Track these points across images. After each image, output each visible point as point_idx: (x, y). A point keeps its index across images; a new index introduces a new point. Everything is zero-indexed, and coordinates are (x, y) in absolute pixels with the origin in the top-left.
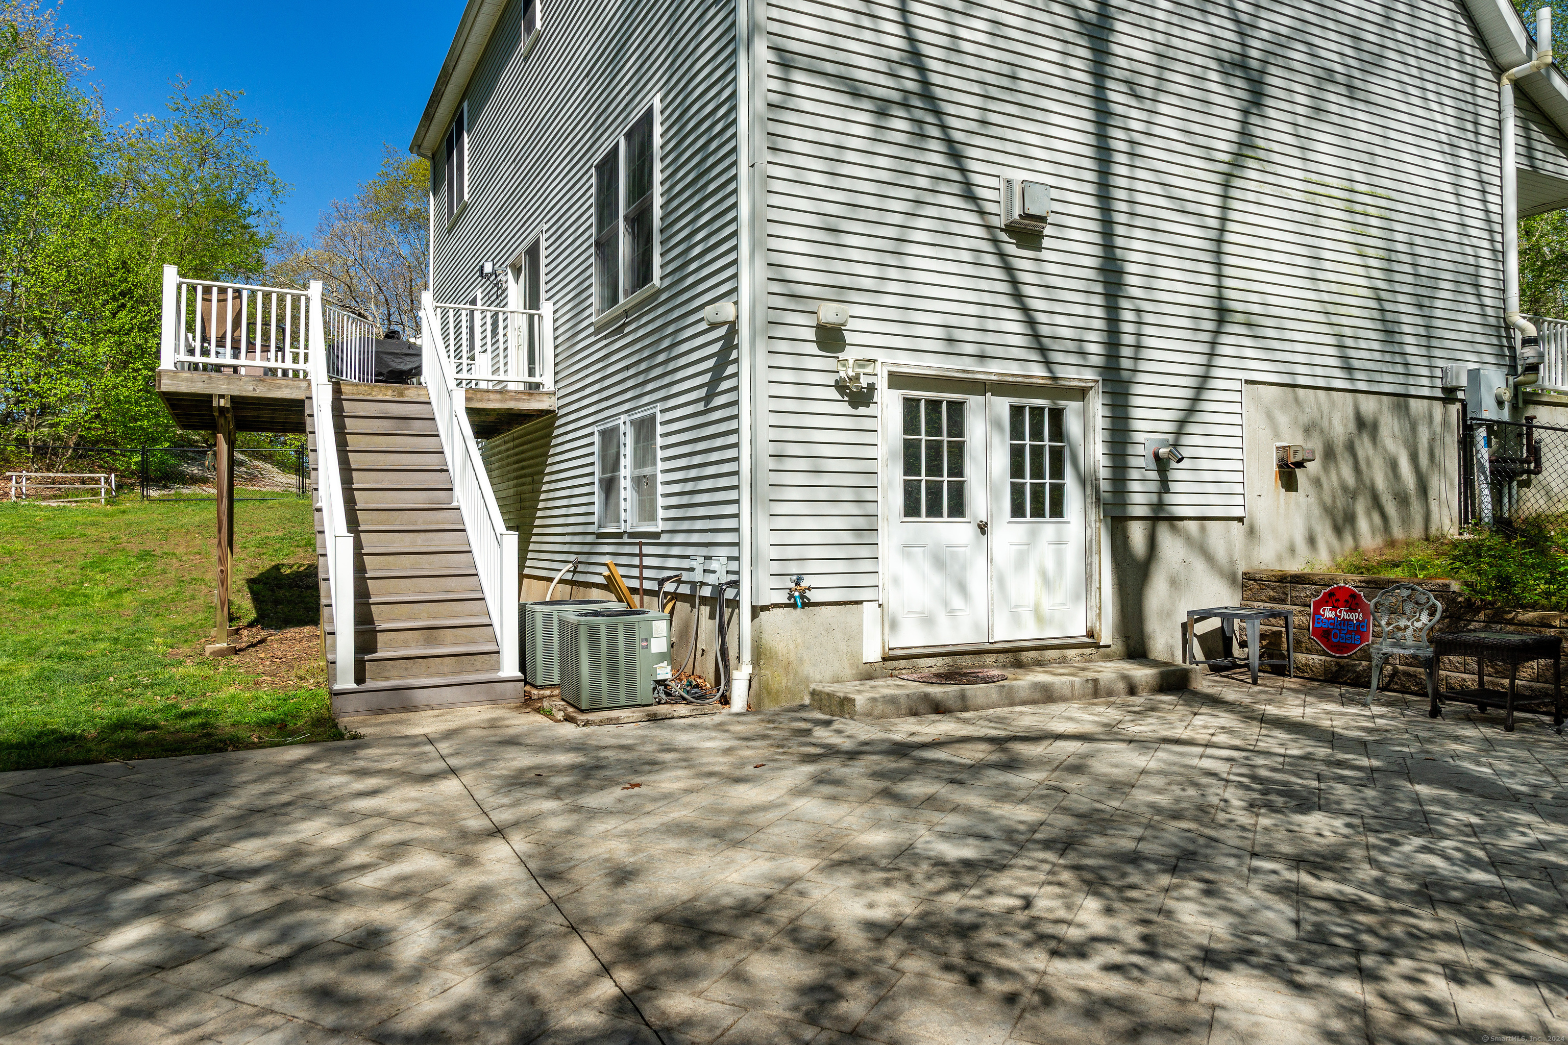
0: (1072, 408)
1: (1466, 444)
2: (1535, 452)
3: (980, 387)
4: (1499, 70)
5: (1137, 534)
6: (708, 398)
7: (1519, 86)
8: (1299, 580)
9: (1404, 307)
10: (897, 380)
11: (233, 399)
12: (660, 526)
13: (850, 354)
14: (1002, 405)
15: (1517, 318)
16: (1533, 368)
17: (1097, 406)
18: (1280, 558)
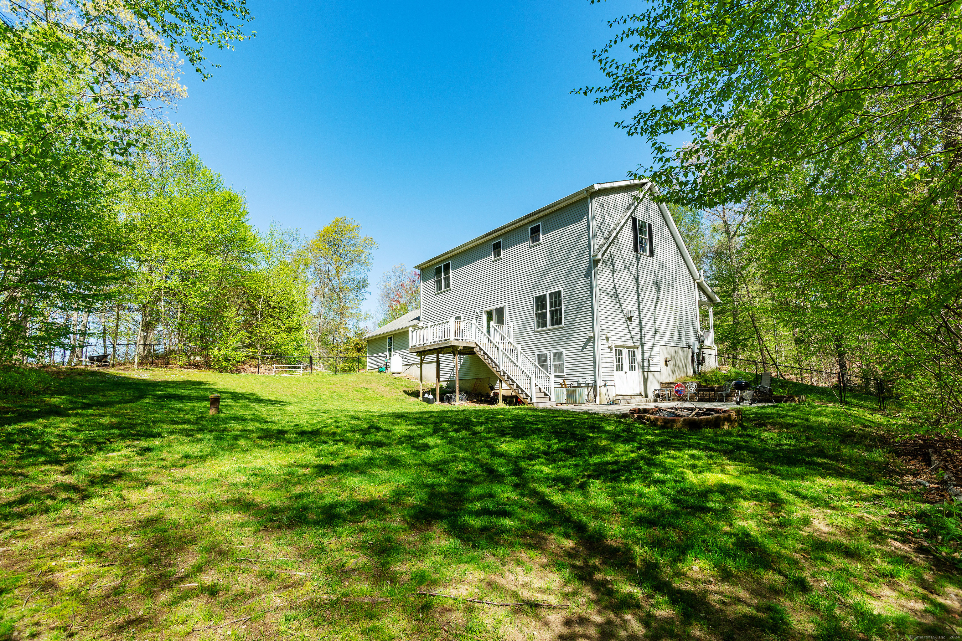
0: (636, 350)
1: (693, 357)
2: (703, 358)
3: (625, 347)
4: (694, 280)
5: (646, 373)
6: (582, 349)
7: (698, 283)
8: (671, 383)
9: (681, 329)
10: (616, 346)
11: (464, 347)
12: (565, 374)
13: (610, 342)
14: (627, 350)
15: (699, 331)
16: (703, 342)
17: (640, 349)
18: (666, 378)
